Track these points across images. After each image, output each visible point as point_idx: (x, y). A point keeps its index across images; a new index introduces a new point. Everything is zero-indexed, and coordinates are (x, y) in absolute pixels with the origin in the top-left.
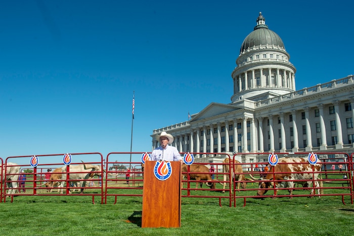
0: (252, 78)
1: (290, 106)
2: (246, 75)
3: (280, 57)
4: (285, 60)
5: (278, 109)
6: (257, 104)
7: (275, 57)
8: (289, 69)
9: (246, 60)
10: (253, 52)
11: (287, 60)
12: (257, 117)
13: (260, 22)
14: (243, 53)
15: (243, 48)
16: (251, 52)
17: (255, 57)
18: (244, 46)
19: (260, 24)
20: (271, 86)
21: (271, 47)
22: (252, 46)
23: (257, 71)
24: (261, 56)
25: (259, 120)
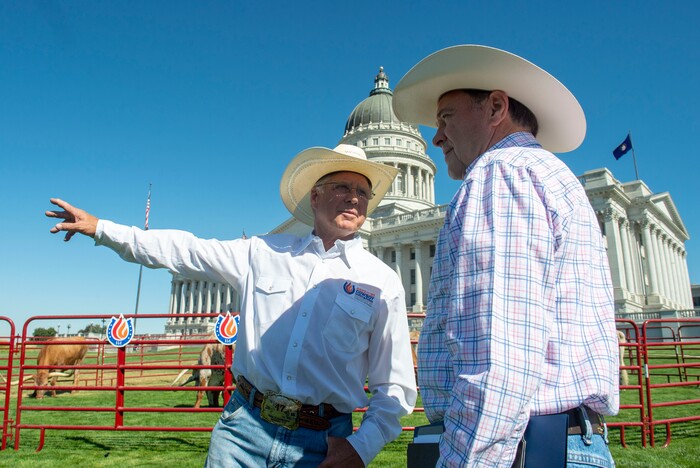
1: (431, 230)
3: (413, 146)
4: (420, 150)
5: (412, 234)
6: (375, 224)
7: (404, 144)
8: (426, 167)
10: (369, 133)
11: (423, 152)
14: (352, 132)
15: (351, 124)
16: (364, 132)
18: (352, 120)
19: (380, 86)
20: (397, 194)
21: (399, 128)
22: (366, 122)
24: (382, 141)
25: (377, 252)
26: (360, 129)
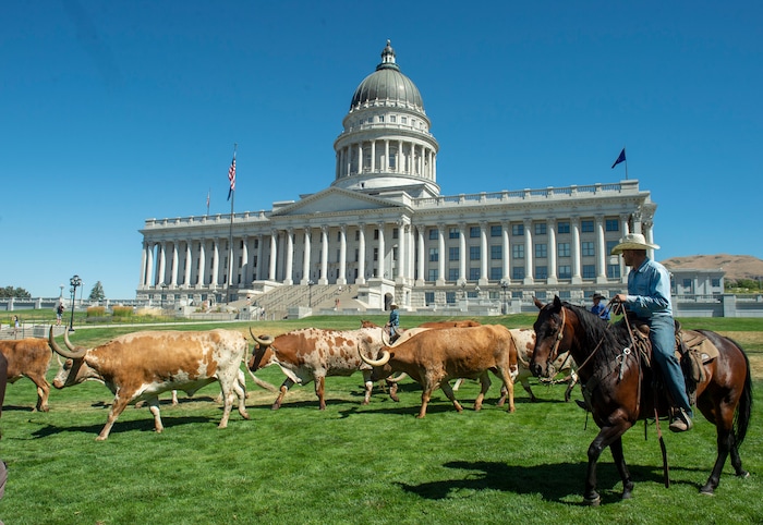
0: (384, 154)
2: (374, 145)
5: (458, 216)
6: (416, 203)
9: (371, 120)
10: (386, 110)
12: (416, 224)
13: (389, 56)
16: (381, 108)
17: (388, 118)
18: (359, 95)
19: (388, 61)
23: (394, 144)
25: (419, 229)
26: (376, 104)
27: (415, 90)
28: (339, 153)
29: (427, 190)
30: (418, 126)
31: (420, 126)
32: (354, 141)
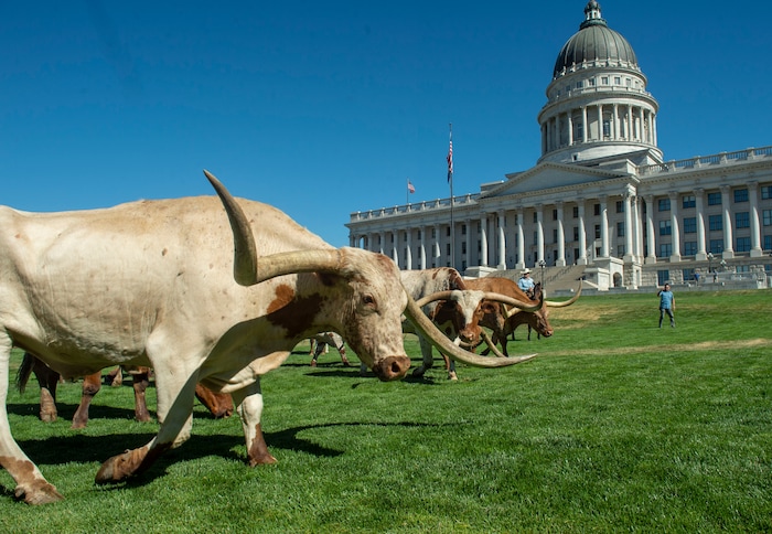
0: (598, 119)
1: (718, 178)
2: (585, 113)
5: (693, 182)
9: (580, 85)
10: (595, 71)
12: (642, 194)
13: (593, 12)
14: (574, 70)
16: (589, 70)
17: (599, 81)
19: (593, 17)
23: (608, 109)
25: (647, 201)
26: (585, 66)
27: (627, 45)
28: (545, 125)
29: (651, 156)
30: (634, 85)
31: (636, 84)
32: (562, 110)
